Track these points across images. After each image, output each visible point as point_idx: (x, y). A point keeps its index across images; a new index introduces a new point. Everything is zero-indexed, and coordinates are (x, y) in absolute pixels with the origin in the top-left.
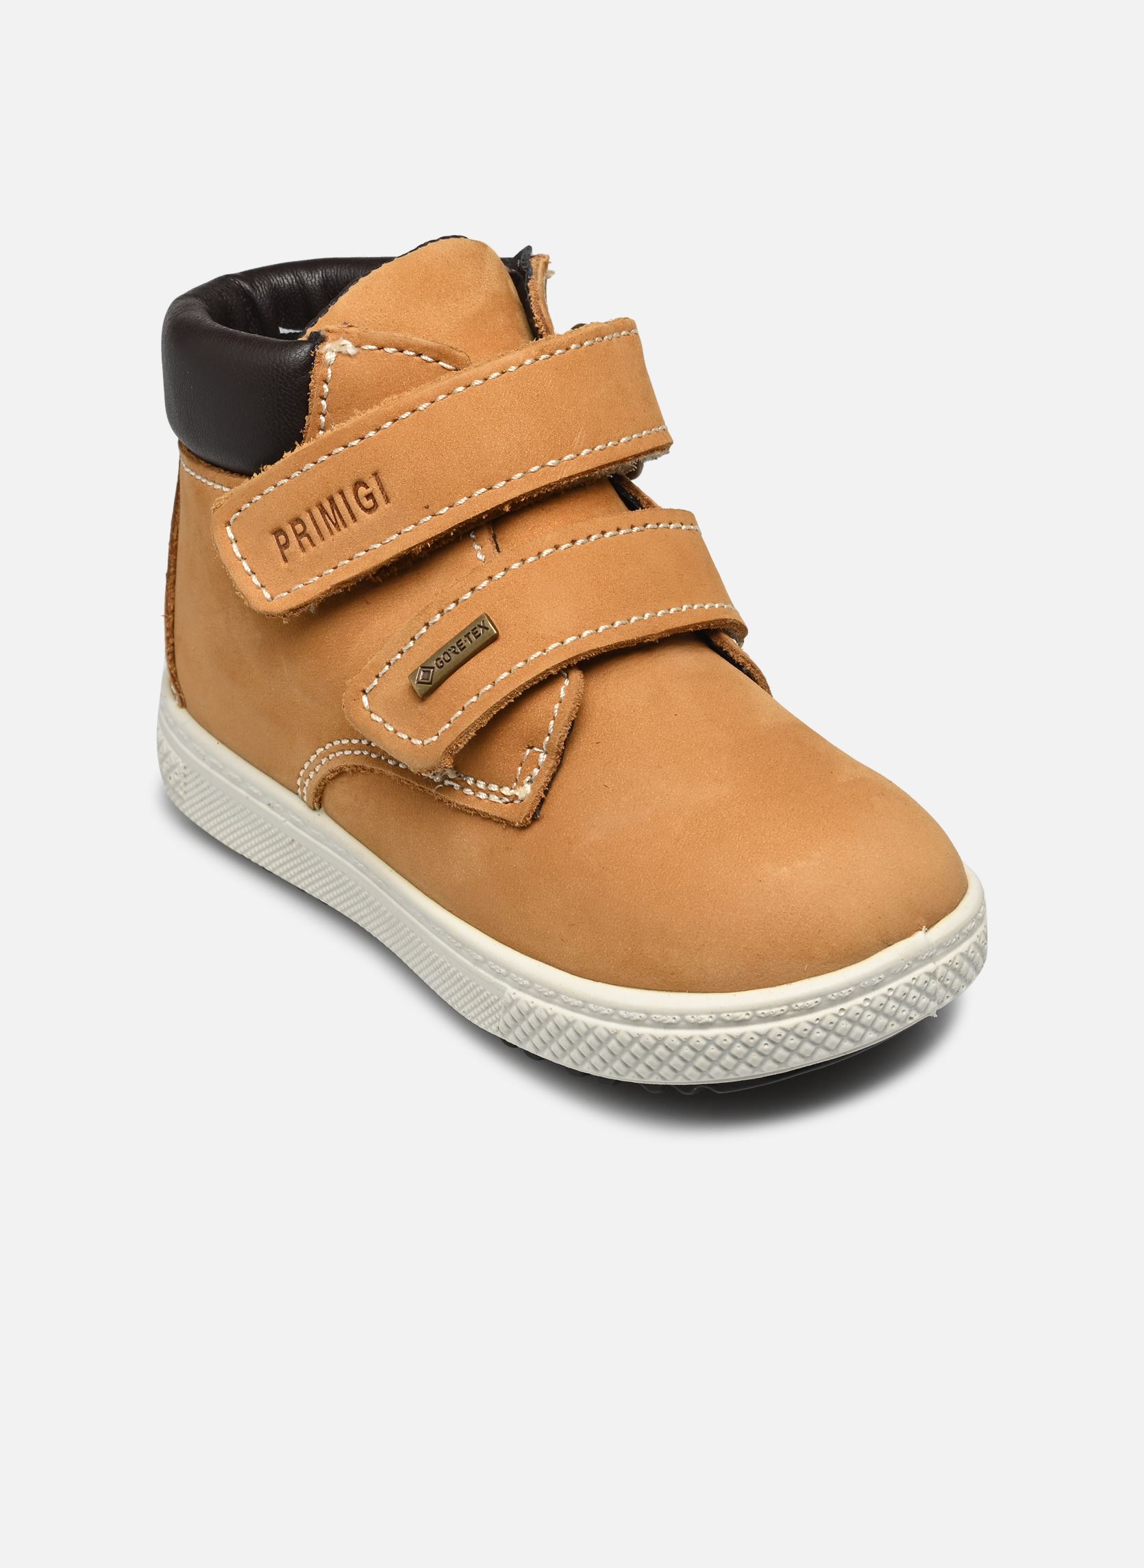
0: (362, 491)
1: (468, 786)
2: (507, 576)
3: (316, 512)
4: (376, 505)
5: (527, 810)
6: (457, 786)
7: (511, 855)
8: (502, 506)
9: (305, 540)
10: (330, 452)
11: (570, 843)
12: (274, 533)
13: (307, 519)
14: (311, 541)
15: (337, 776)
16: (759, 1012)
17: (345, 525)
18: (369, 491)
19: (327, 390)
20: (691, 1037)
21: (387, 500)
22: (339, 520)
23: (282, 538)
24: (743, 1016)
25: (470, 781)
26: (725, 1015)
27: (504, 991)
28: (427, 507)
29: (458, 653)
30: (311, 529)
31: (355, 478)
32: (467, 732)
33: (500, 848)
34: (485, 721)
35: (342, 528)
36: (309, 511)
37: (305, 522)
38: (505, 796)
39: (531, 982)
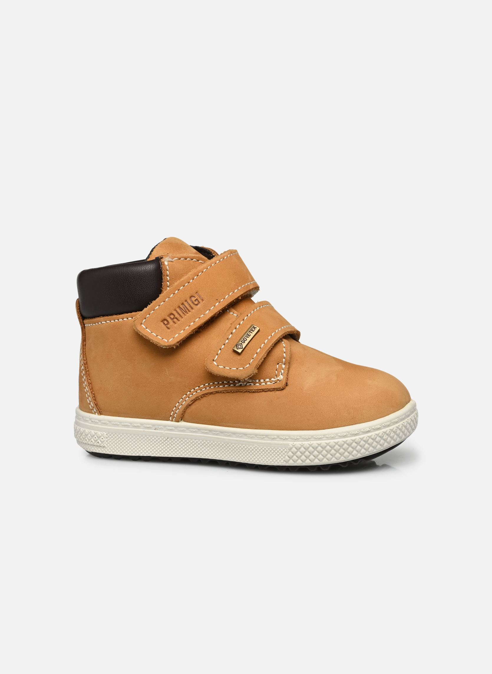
0: (193, 299)
1: (257, 383)
2: (248, 318)
3: (178, 310)
4: (199, 302)
5: (284, 383)
6: (252, 384)
7: (280, 399)
8: (239, 297)
9: (175, 320)
10: (179, 289)
11: (301, 389)
12: (162, 321)
13: (174, 313)
14: (178, 319)
15: (194, 402)
16: (383, 425)
17: (189, 311)
18: (196, 298)
19: (168, 273)
20: (364, 437)
21: (203, 300)
22: (187, 311)
23: (166, 322)
24: (379, 426)
25: (257, 381)
26: (374, 427)
27: (288, 445)
28: (217, 300)
29: (249, 337)
30: (177, 315)
31: (189, 295)
32: (261, 359)
33: (275, 399)
34: (266, 355)
35: (188, 313)
36: (175, 310)
37: (175, 314)
38: (273, 381)
39: (300, 437)
